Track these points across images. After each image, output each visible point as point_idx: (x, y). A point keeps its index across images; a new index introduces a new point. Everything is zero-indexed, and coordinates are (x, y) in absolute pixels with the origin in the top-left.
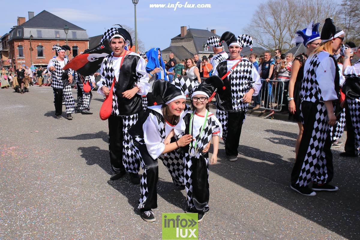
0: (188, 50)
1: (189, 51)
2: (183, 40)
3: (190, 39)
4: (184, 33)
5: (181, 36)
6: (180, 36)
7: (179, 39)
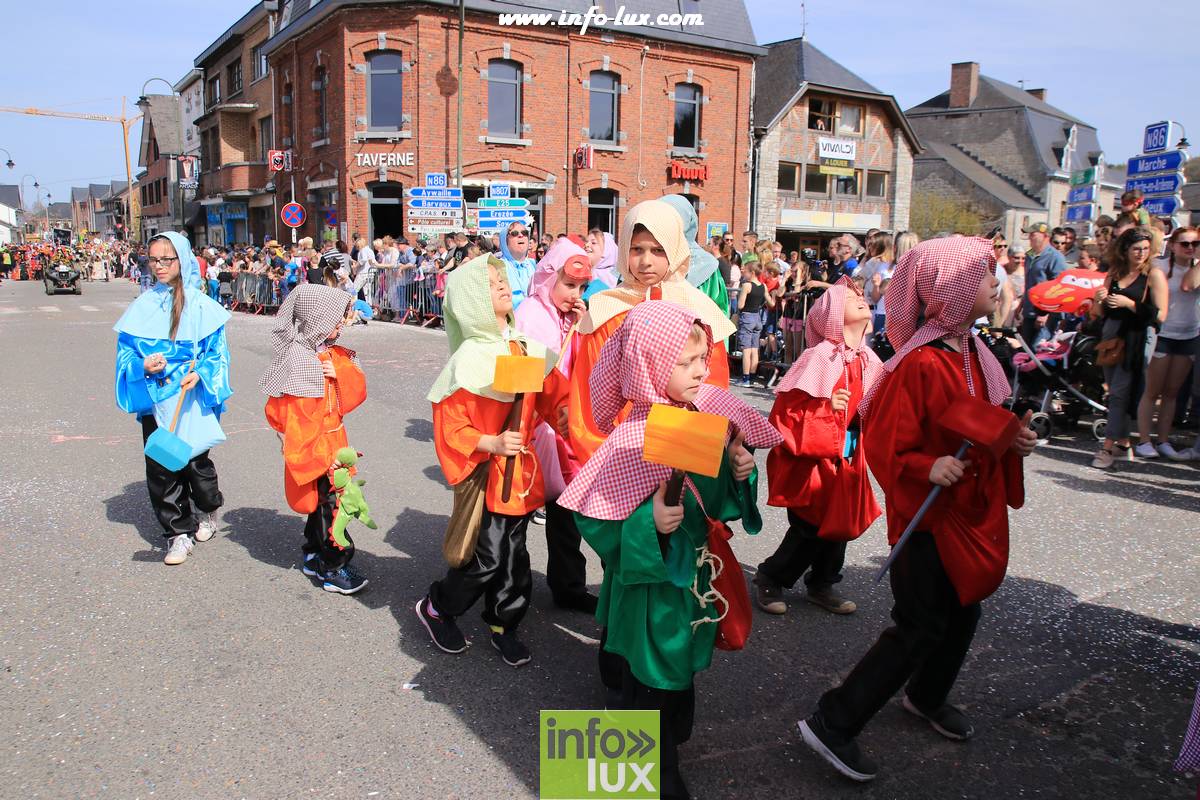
0: (988, 164)
1: (990, 168)
2: (963, 121)
3: (1004, 115)
4: (969, 91)
5: (952, 101)
6: (941, 101)
7: (936, 116)
